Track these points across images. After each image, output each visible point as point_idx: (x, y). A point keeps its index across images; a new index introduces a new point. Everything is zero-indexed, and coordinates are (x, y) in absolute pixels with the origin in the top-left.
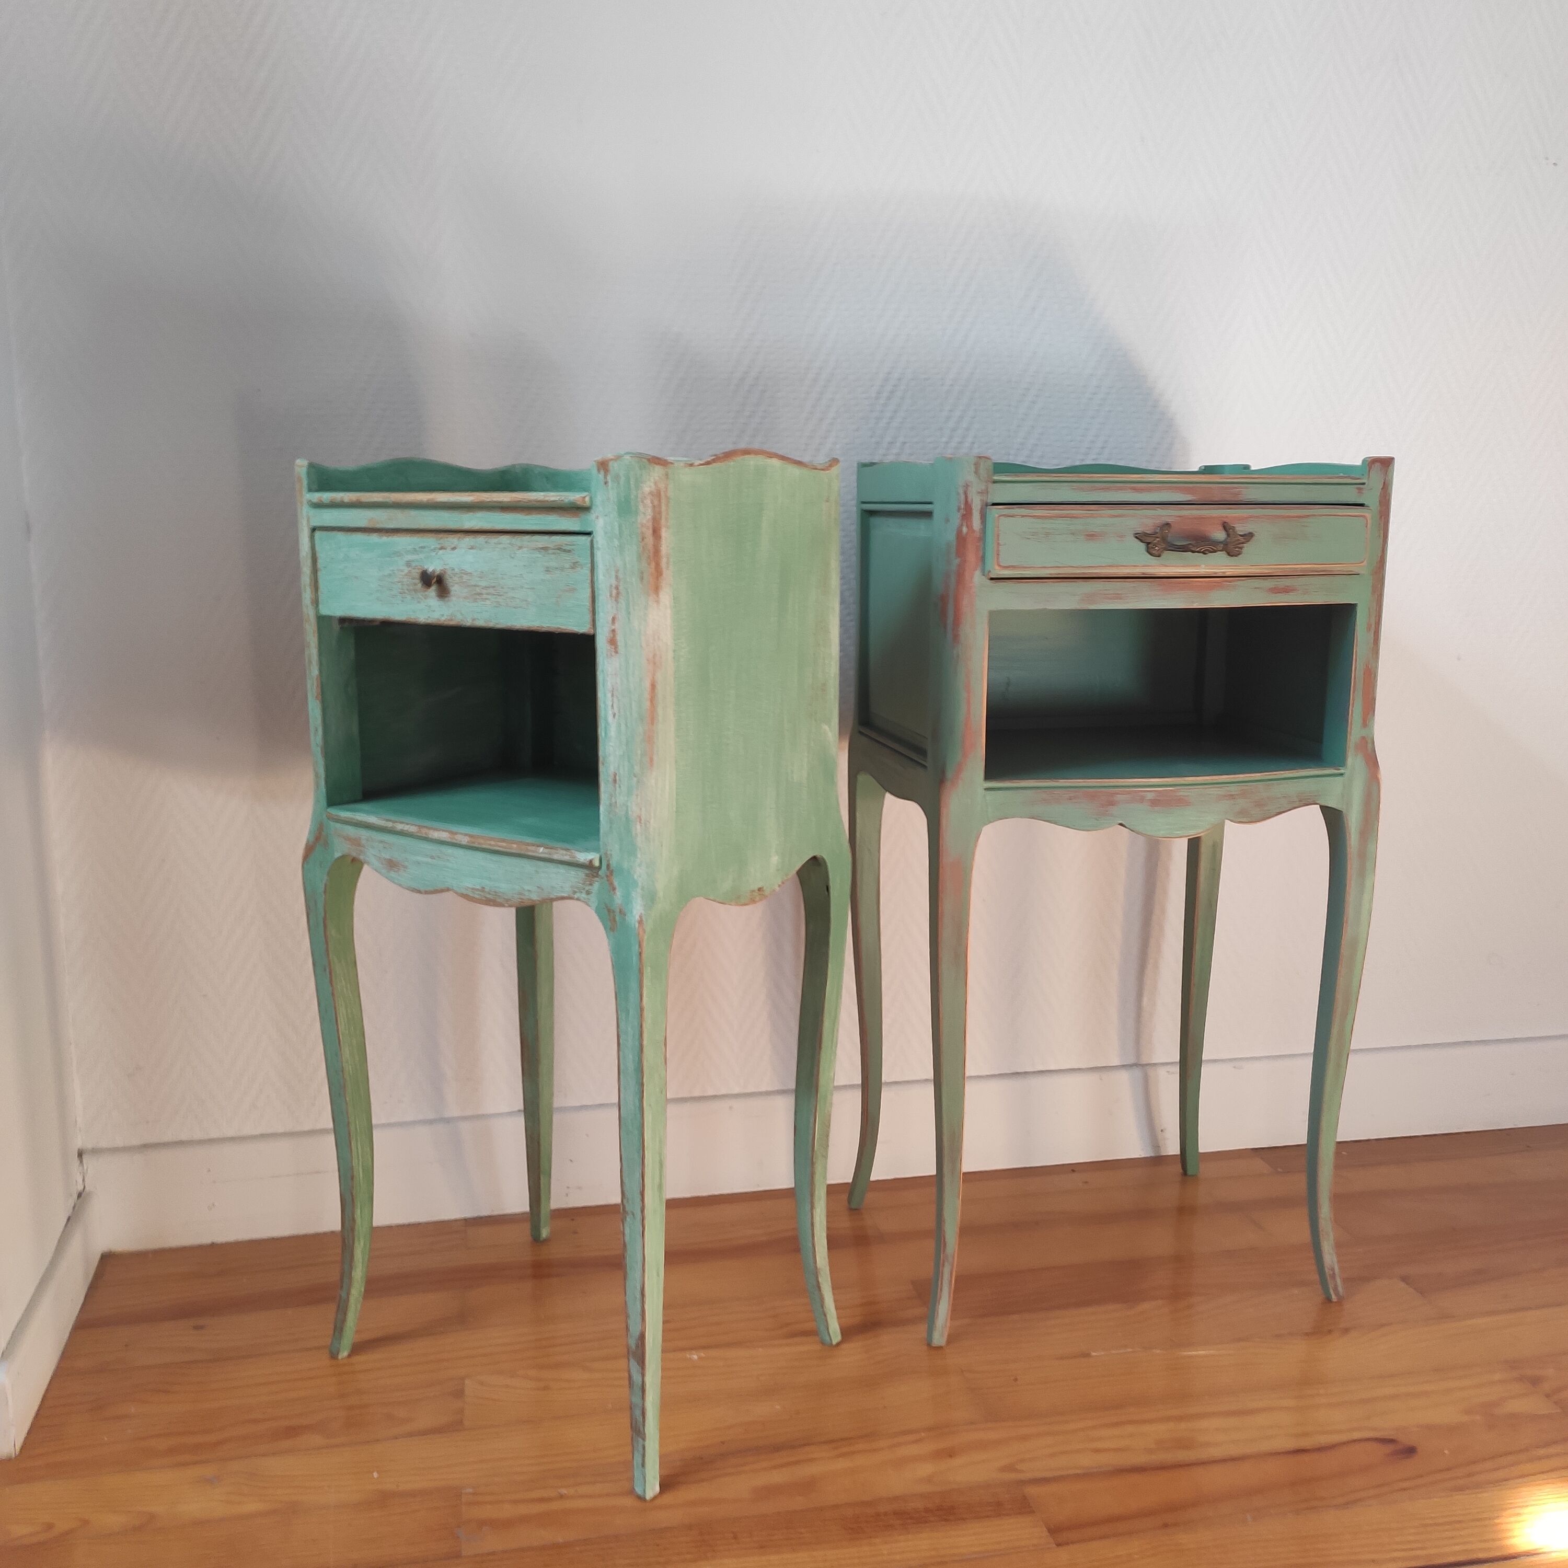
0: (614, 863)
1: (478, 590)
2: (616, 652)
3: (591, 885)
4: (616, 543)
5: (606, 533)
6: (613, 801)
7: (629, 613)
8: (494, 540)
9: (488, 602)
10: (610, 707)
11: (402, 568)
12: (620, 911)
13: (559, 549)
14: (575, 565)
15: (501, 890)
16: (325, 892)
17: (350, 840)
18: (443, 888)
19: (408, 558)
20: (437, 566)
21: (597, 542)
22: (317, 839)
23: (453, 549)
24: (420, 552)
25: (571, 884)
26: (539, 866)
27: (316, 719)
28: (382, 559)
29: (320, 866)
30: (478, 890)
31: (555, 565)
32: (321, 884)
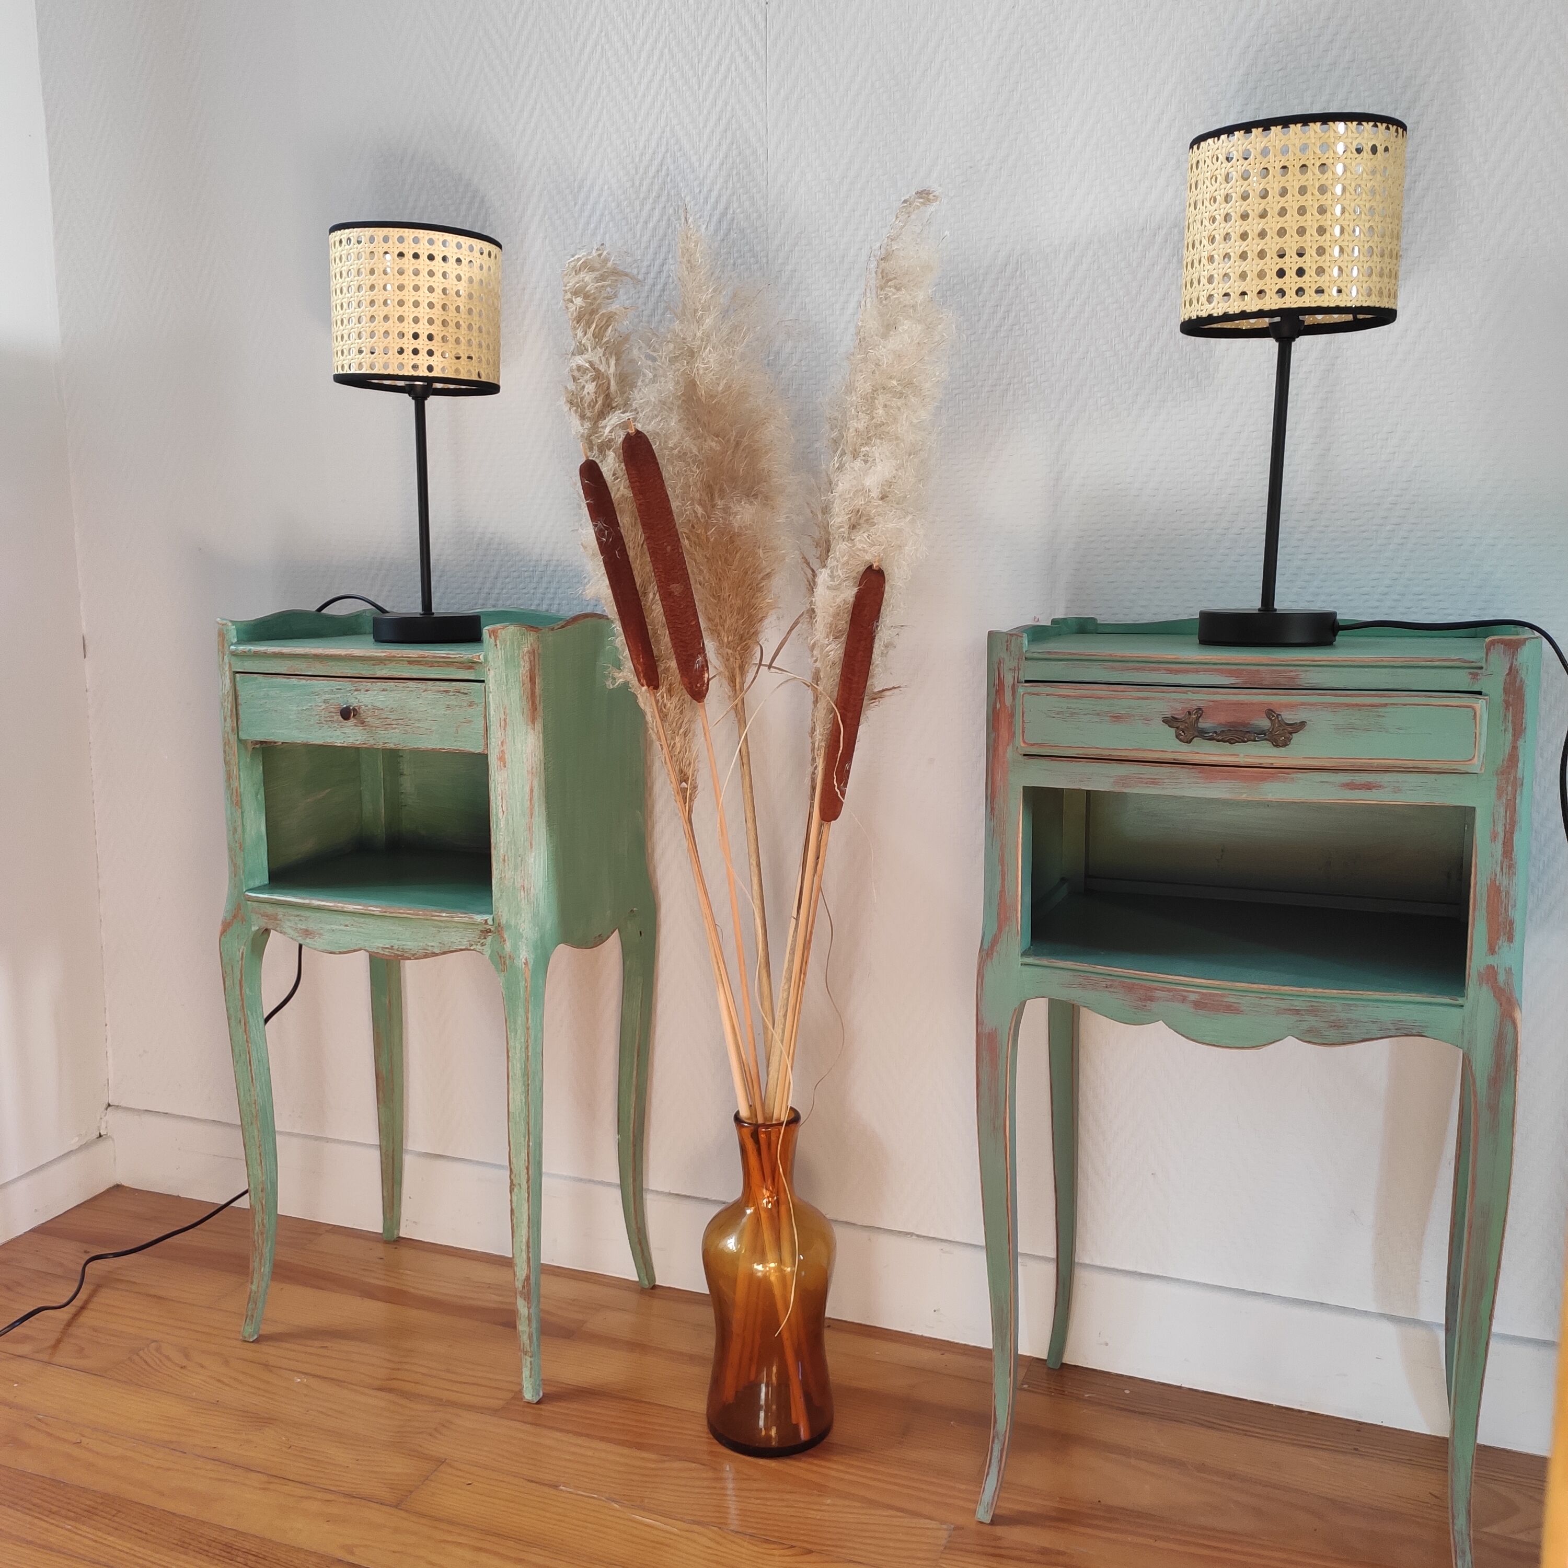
0: (503, 921)
1: (388, 721)
2: (505, 767)
3: (485, 938)
4: (504, 688)
5: (496, 681)
6: (503, 875)
7: (514, 738)
8: (402, 685)
9: (397, 730)
10: (500, 807)
11: (320, 704)
12: (510, 956)
13: (459, 692)
14: (471, 705)
15: (408, 947)
16: (242, 959)
17: (267, 916)
18: (356, 948)
19: (327, 696)
20: (353, 703)
21: (489, 687)
22: (235, 917)
23: (367, 691)
24: (338, 693)
25: (468, 939)
26: (441, 927)
27: (236, 821)
28: (301, 697)
29: (238, 938)
30: (388, 948)
31: (455, 703)
32: (238, 953)
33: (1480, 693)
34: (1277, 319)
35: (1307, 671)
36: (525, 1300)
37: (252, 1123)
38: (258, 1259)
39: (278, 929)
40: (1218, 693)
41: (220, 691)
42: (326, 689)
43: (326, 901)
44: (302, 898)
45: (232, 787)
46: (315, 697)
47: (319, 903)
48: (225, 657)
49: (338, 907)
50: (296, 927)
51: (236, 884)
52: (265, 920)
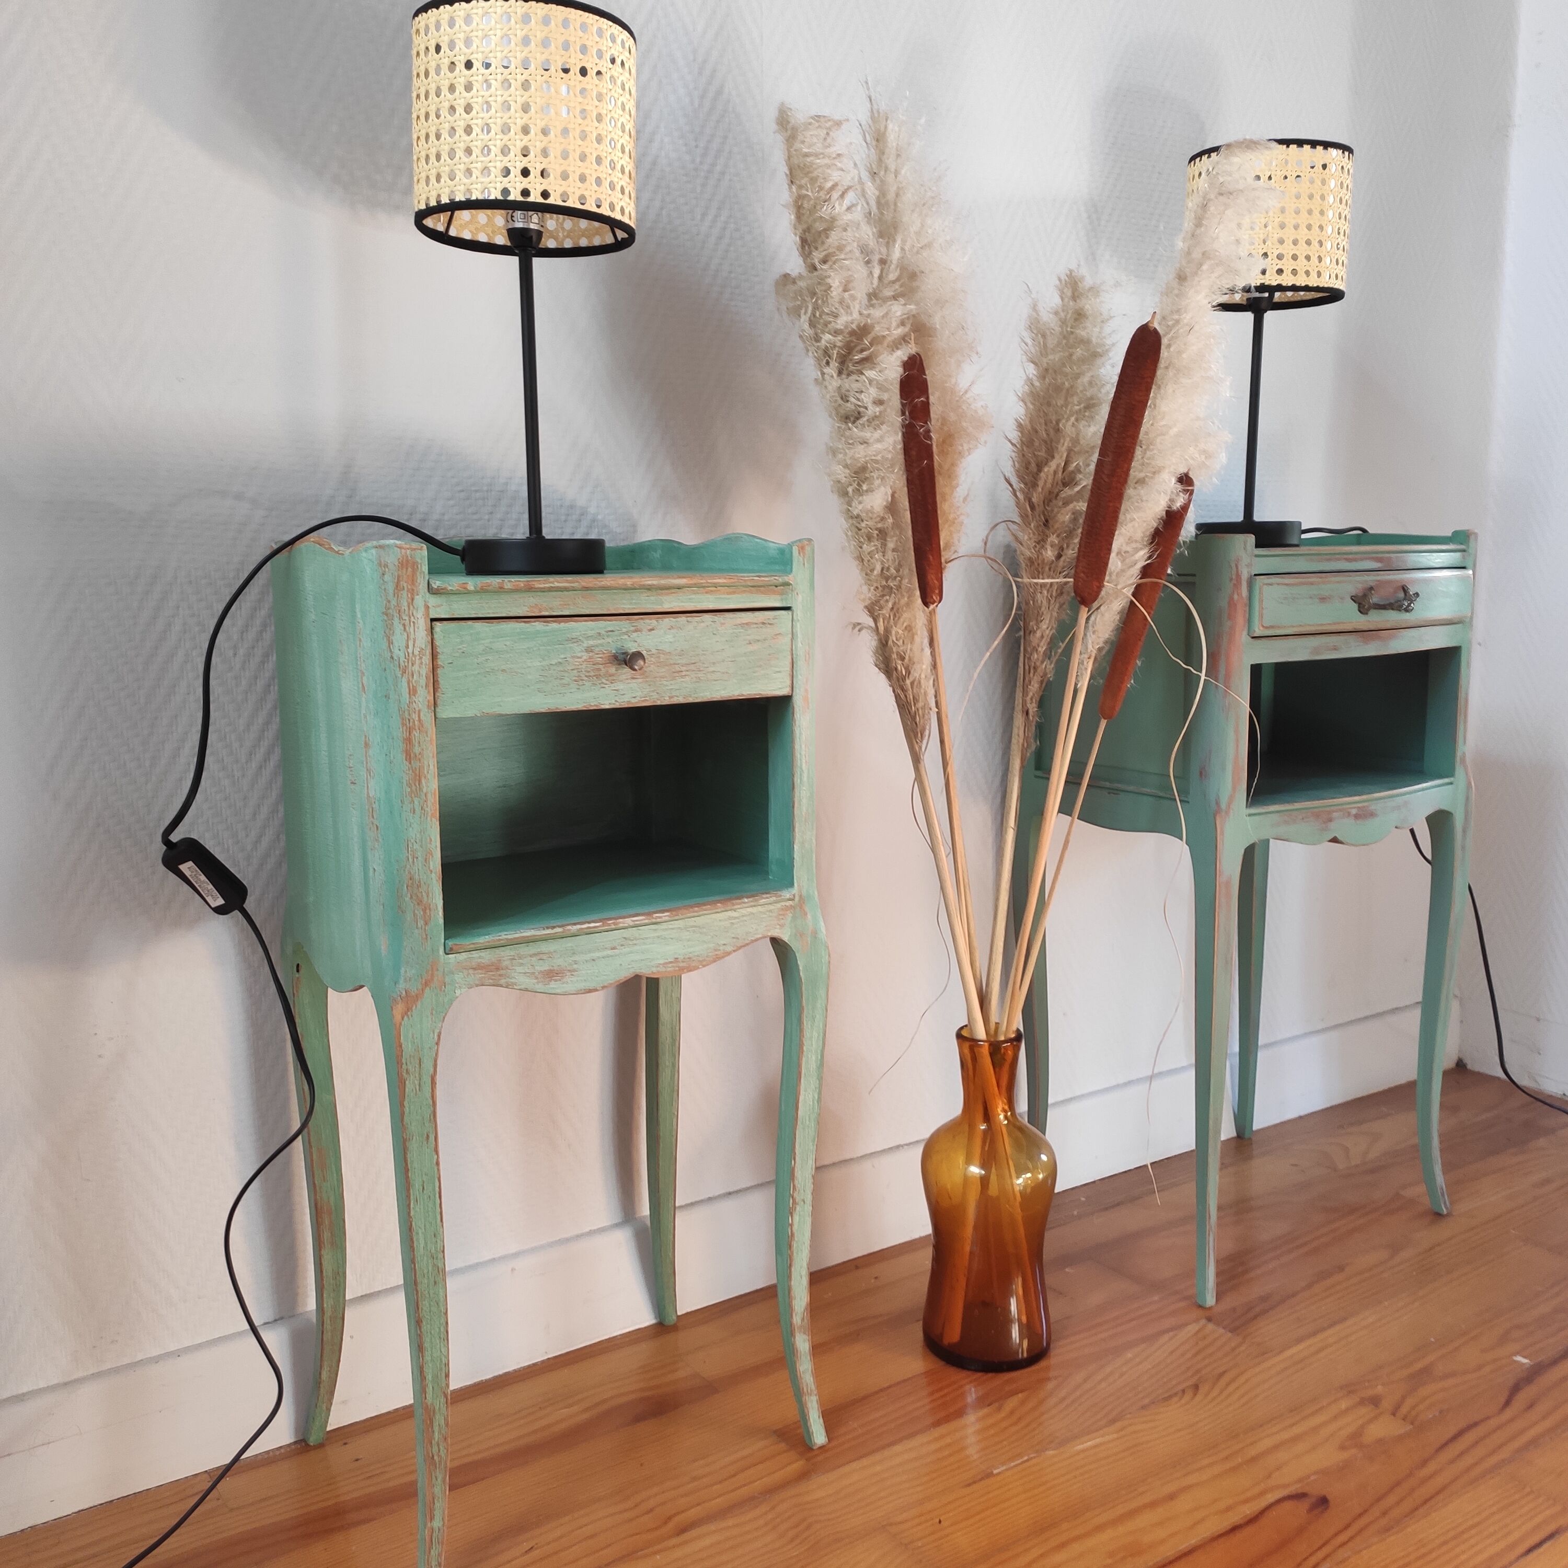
0: (803, 892)
1: (677, 668)
2: (807, 708)
3: (784, 918)
4: (808, 614)
5: (802, 607)
7: (813, 674)
8: (695, 619)
9: (687, 678)
10: (804, 756)
11: (579, 655)
12: (811, 932)
13: (763, 624)
14: (776, 637)
15: (696, 954)
17: (482, 968)
19: (591, 642)
20: (632, 647)
21: (796, 616)
22: (426, 983)
23: (652, 630)
24: (607, 637)
25: (764, 924)
26: (736, 918)
27: (431, 840)
28: (549, 648)
29: (432, 1014)
30: (671, 962)
31: (758, 638)
32: (432, 1035)
37: (435, 1283)
38: (439, 1480)
39: (503, 981)
41: (396, 652)
42: (590, 633)
43: (589, 923)
44: (548, 928)
45: (425, 790)
46: (571, 645)
47: (579, 927)
48: (416, 597)
49: (609, 925)
50: (532, 971)
51: (426, 935)
52: (480, 975)
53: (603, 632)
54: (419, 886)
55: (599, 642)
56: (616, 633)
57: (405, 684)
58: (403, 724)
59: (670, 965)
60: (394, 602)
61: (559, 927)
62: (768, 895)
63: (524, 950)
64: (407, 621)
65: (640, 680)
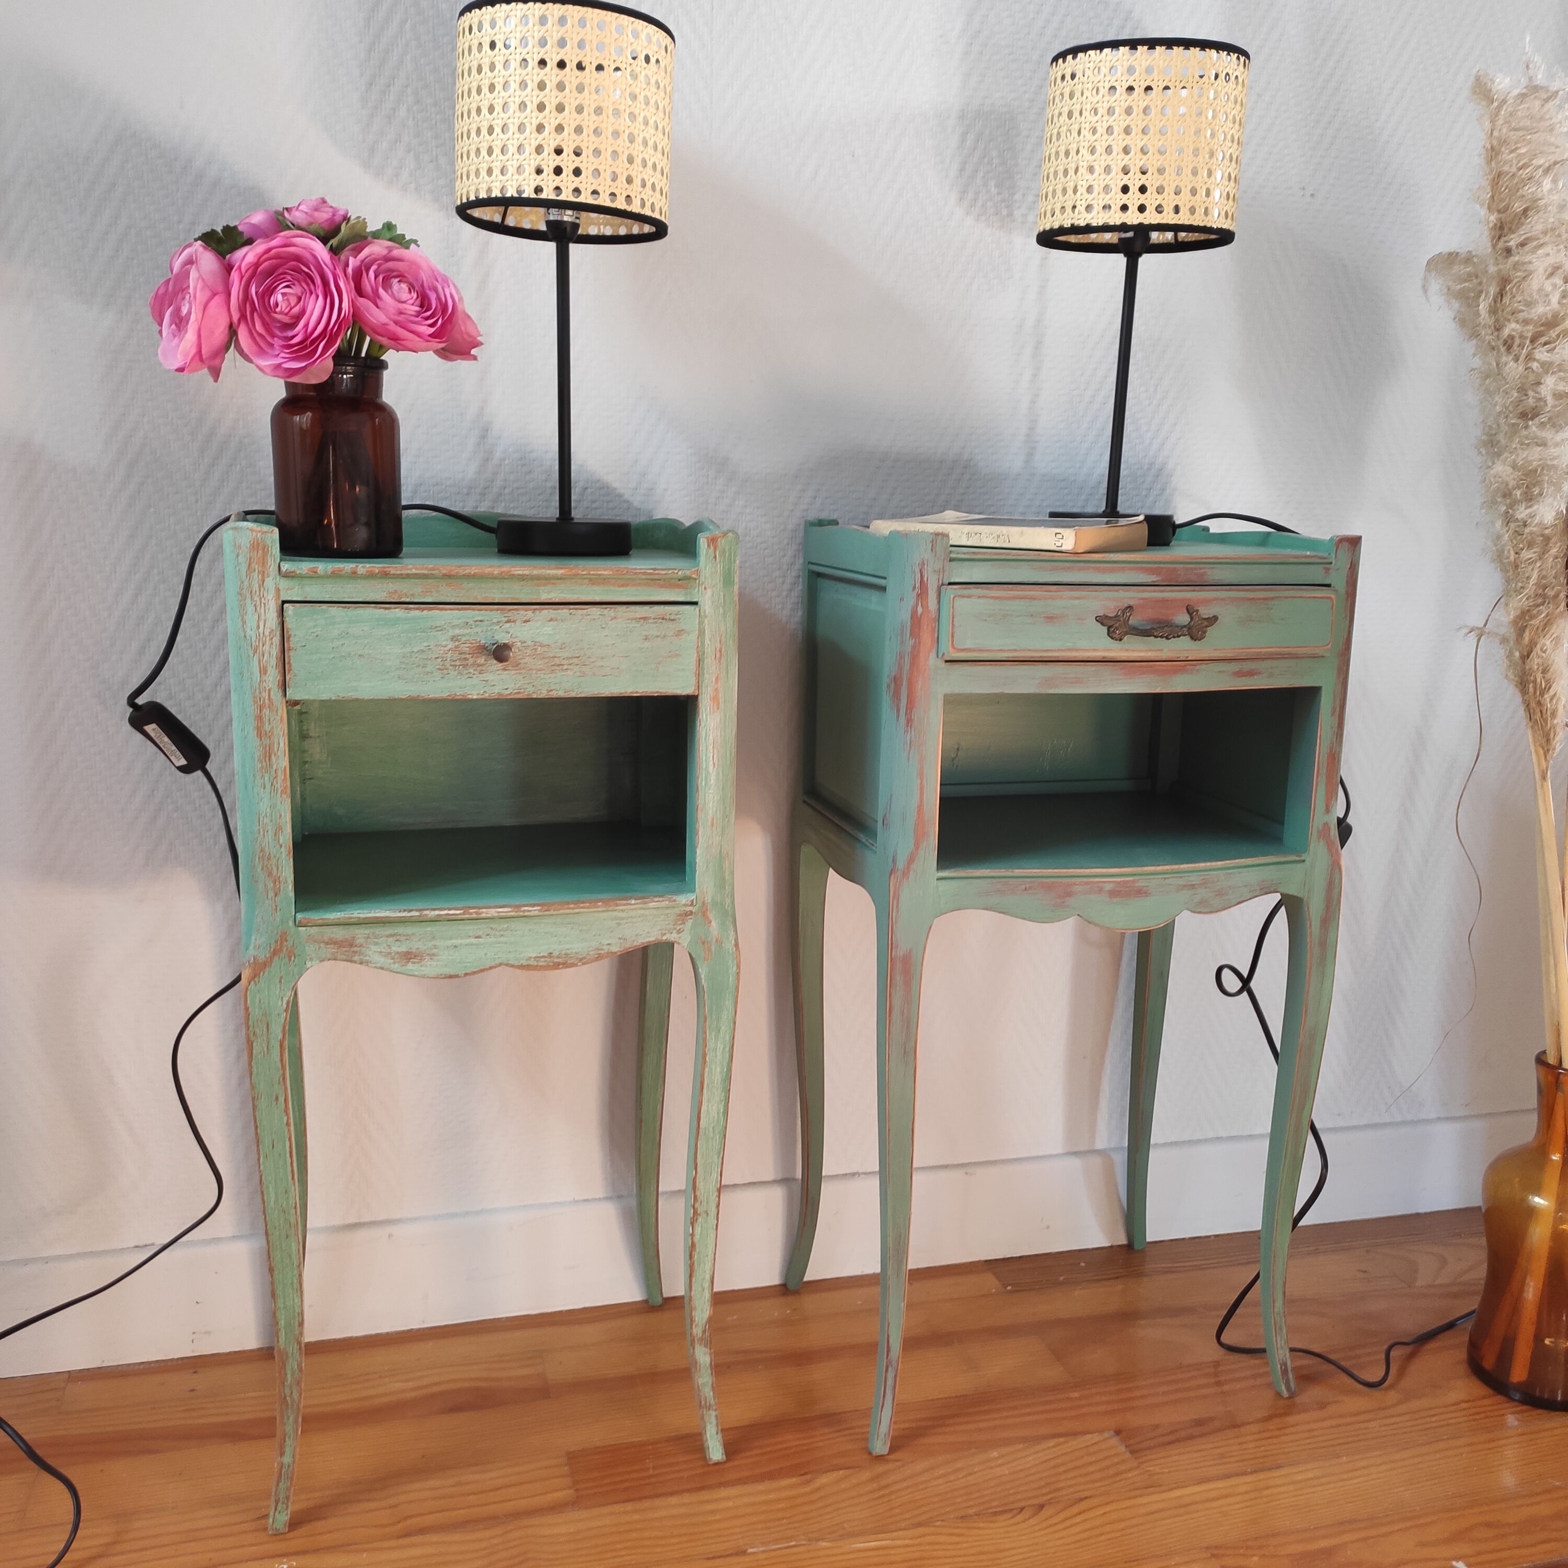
0: (709, 899)
1: (557, 661)
2: (718, 708)
3: (684, 923)
4: (721, 611)
5: (712, 602)
6: (711, 842)
8: (580, 612)
9: (570, 672)
10: (711, 758)
11: (444, 643)
12: (717, 940)
13: (663, 619)
14: (680, 633)
15: (574, 951)
17: (335, 943)
18: (493, 964)
19: (457, 632)
20: (503, 639)
21: (705, 611)
22: (275, 953)
23: (526, 621)
24: (476, 626)
25: (659, 928)
26: (623, 919)
27: (281, 816)
28: (410, 635)
29: (280, 981)
30: (543, 957)
31: (656, 633)
32: (280, 1003)
33: (1329, 586)
34: (1130, 234)
35: (1212, 568)
36: (706, 1346)
37: (287, 1237)
38: (291, 1419)
39: (356, 958)
40: (1146, 591)
41: (248, 630)
42: (456, 622)
43: (450, 909)
44: (405, 911)
45: (274, 767)
46: (436, 633)
47: (437, 912)
48: (267, 580)
49: (471, 914)
50: (388, 951)
51: (276, 906)
52: (331, 949)
53: (471, 622)
54: (269, 859)
55: (466, 631)
56: (486, 623)
57: (256, 663)
58: (255, 702)
59: (543, 960)
60: (246, 583)
61: (417, 910)
62: (661, 899)
63: (379, 930)
64: (258, 603)
65: (514, 672)
